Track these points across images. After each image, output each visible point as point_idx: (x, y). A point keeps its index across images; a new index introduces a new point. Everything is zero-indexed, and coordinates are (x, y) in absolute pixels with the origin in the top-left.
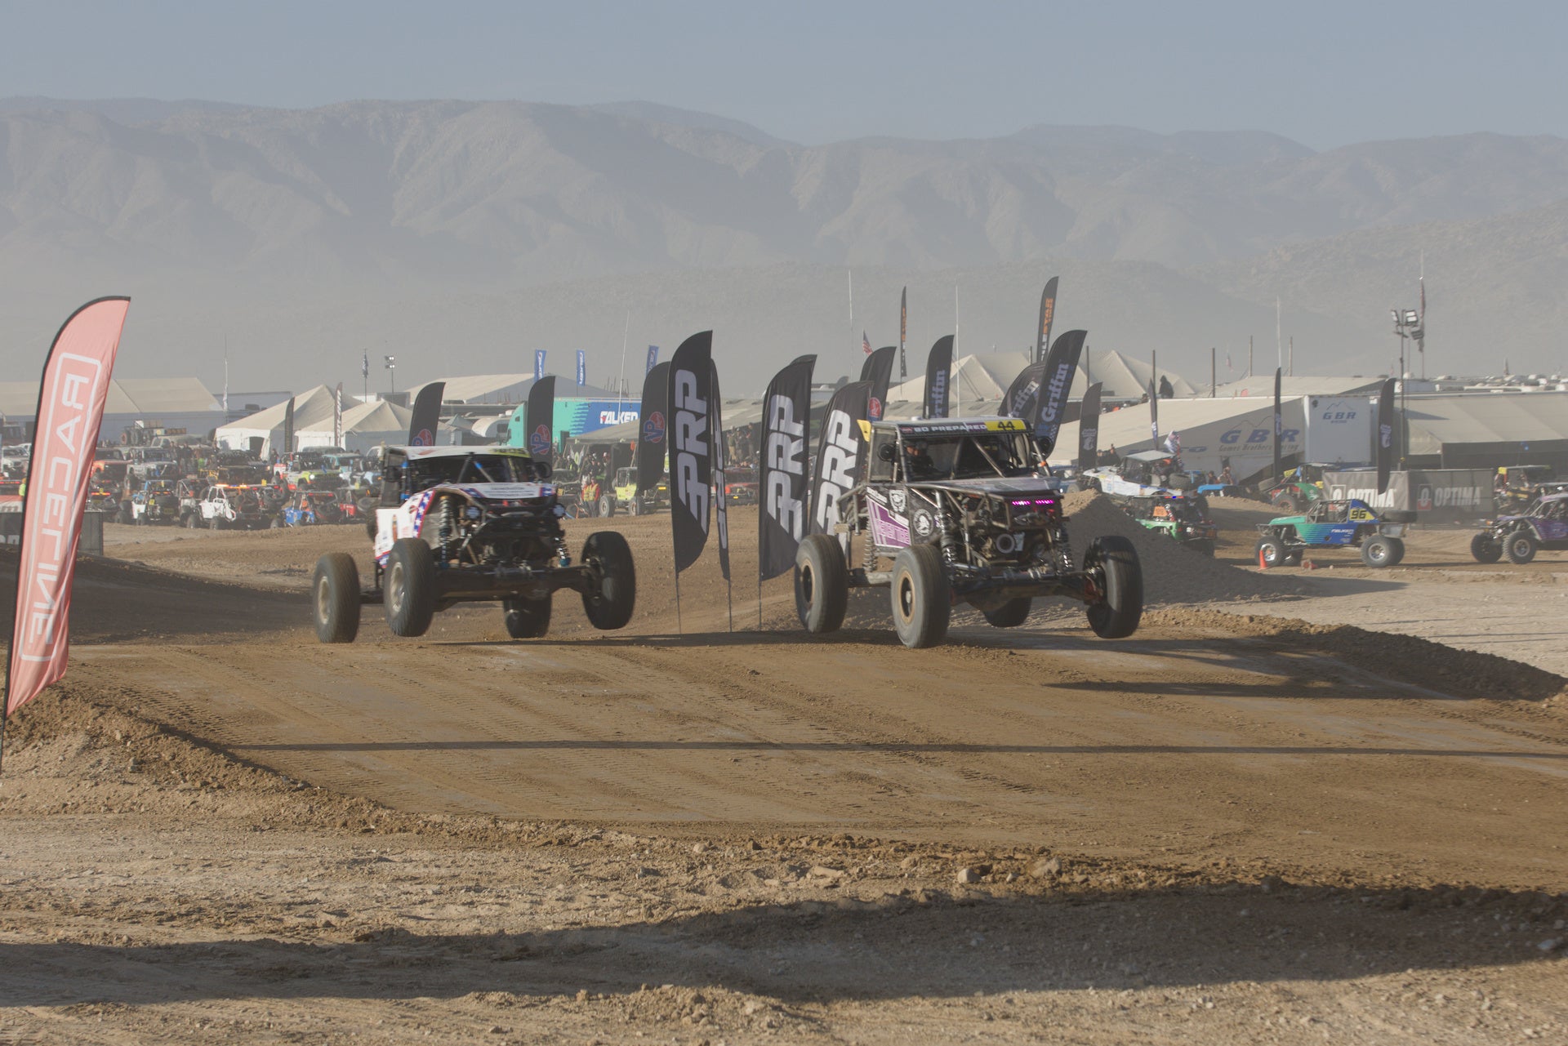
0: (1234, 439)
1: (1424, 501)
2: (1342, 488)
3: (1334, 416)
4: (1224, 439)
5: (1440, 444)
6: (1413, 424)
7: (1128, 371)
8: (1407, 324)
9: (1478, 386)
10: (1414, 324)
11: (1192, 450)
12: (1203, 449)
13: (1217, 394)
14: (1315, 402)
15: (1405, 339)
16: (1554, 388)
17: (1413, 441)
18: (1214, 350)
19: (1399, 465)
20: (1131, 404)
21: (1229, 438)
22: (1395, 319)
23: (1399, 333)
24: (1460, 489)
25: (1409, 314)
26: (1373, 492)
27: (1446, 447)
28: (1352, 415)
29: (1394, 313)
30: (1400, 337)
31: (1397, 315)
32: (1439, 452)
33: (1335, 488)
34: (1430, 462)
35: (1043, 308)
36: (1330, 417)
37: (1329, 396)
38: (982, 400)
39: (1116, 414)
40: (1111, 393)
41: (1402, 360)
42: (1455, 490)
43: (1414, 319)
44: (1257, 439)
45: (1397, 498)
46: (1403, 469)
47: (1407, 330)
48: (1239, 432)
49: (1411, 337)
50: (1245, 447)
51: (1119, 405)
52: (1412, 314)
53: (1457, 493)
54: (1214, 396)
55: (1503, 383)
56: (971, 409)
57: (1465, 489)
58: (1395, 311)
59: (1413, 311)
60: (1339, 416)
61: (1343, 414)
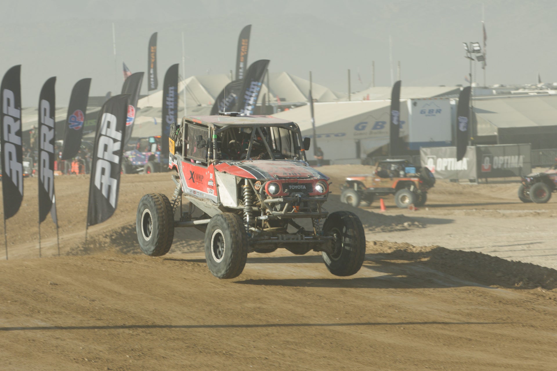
0: (364, 128)
1: (486, 165)
2: (433, 158)
3: (427, 111)
4: (357, 128)
5: (496, 128)
6: (479, 116)
7: (294, 85)
8: (474, 51)
9: (521, 91)
10: (478, 51)
11: (337, 135)
12: (343, 135)
13: (352, 98)
14: (415, 104)
15: (473, 61)
17: (479, 127)
18: (349, 71)
19: (470, 142)
20: (296, 106)
21: (360, 127)
22: (466, 48)
23: (469, 57)
24: (510, 157)
25: (475, 45)
26: (453, 160)
27: (500, 130)
28: (439, 111)
29: (465, 45)
30: (468, 60)
31: (467, 47)
32: (496, 133)
33: (429, 158)
34: (490, 140)
35: (239, 45)
36: (425, 113)
37: (424, 99)
38: (200, 105)
39: (287, 113)
40: (283, 100)
41: (470, 75)
42: (506, 158)
43: (478, 48)
44: (378, 127)
45: (469, 163)
46: (472, 145)
47: (474, 56)
48: (366, 123)
49: (476, 60)
50: (371, 133)
51: (289, 107)
52: (477, 45)
53: (508, 160)
54: (350, 100)
55: (537, 88)
56: (194, 111)
57: (513, 157)
58: (466, 43)
59: (478, 43)
60: (431, 111)
61: (433, 110)
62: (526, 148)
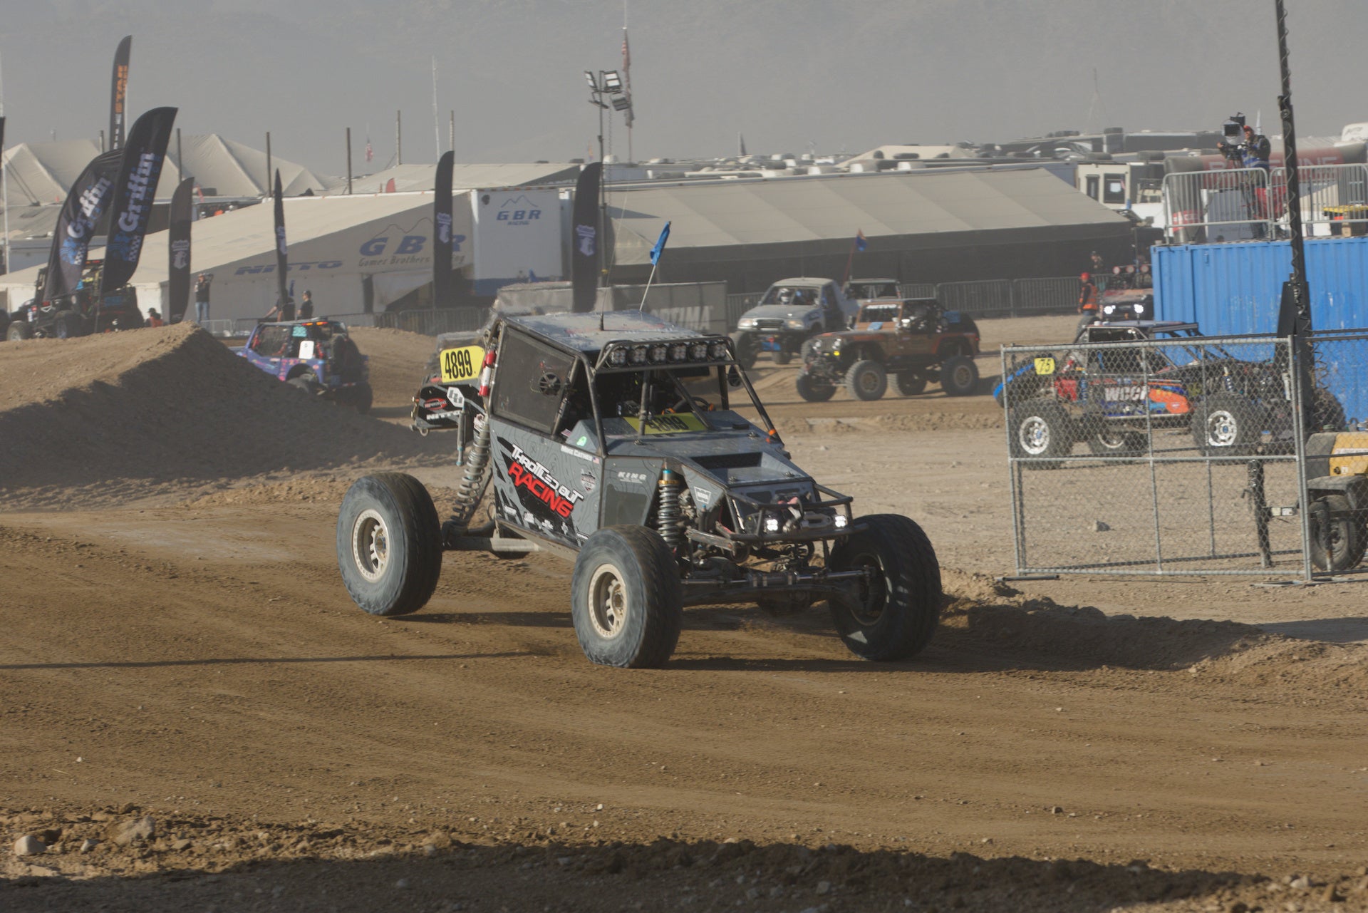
0: (379, 250)
3: (511, 215)
4: (365, 250)
6: (619, 224)
7: (234, 162)
8: (608, 89)
9: (704, 172)
10: (617, 89)
11: (323, 266)
12: (337, 264)
13: (354, 190)
14: (485, 198)
15: (604, 110)
16: (805, 172)
17: (619, 246)
18: (348, 130)
19: (600, 279)
20: (239, 205)
21: (372, 249)
22: (591, 83)
23: (596, 102)
24: (682, 310)
25: (609, 77)
28: (535, 214)
29: (588, 76)
30: (597, 108)
31: (593, 79)
35: (115, 79)
36: (506, 217)
37: (505, 189)
38: (37, 204)
39: (219, 218)
40: (212, 192)
41: (600, 138)
42: (675, 310)
43: (616, 83)
44: (410, 248)
46: (605, 285)
47: (607, 98)
48: (385, 240)
49: (612, 108)
50: (394, 260)
51: (223, 207)
52: (614, 76)
53: (678, 316)
54: (351, 193)
55: (737, 167)
56: (23, 216)
57: (689, 309)
58: (590, 73)
59: (615, 72)
60: (519, 215)
61: (524, 212)
62: (717, 290)
